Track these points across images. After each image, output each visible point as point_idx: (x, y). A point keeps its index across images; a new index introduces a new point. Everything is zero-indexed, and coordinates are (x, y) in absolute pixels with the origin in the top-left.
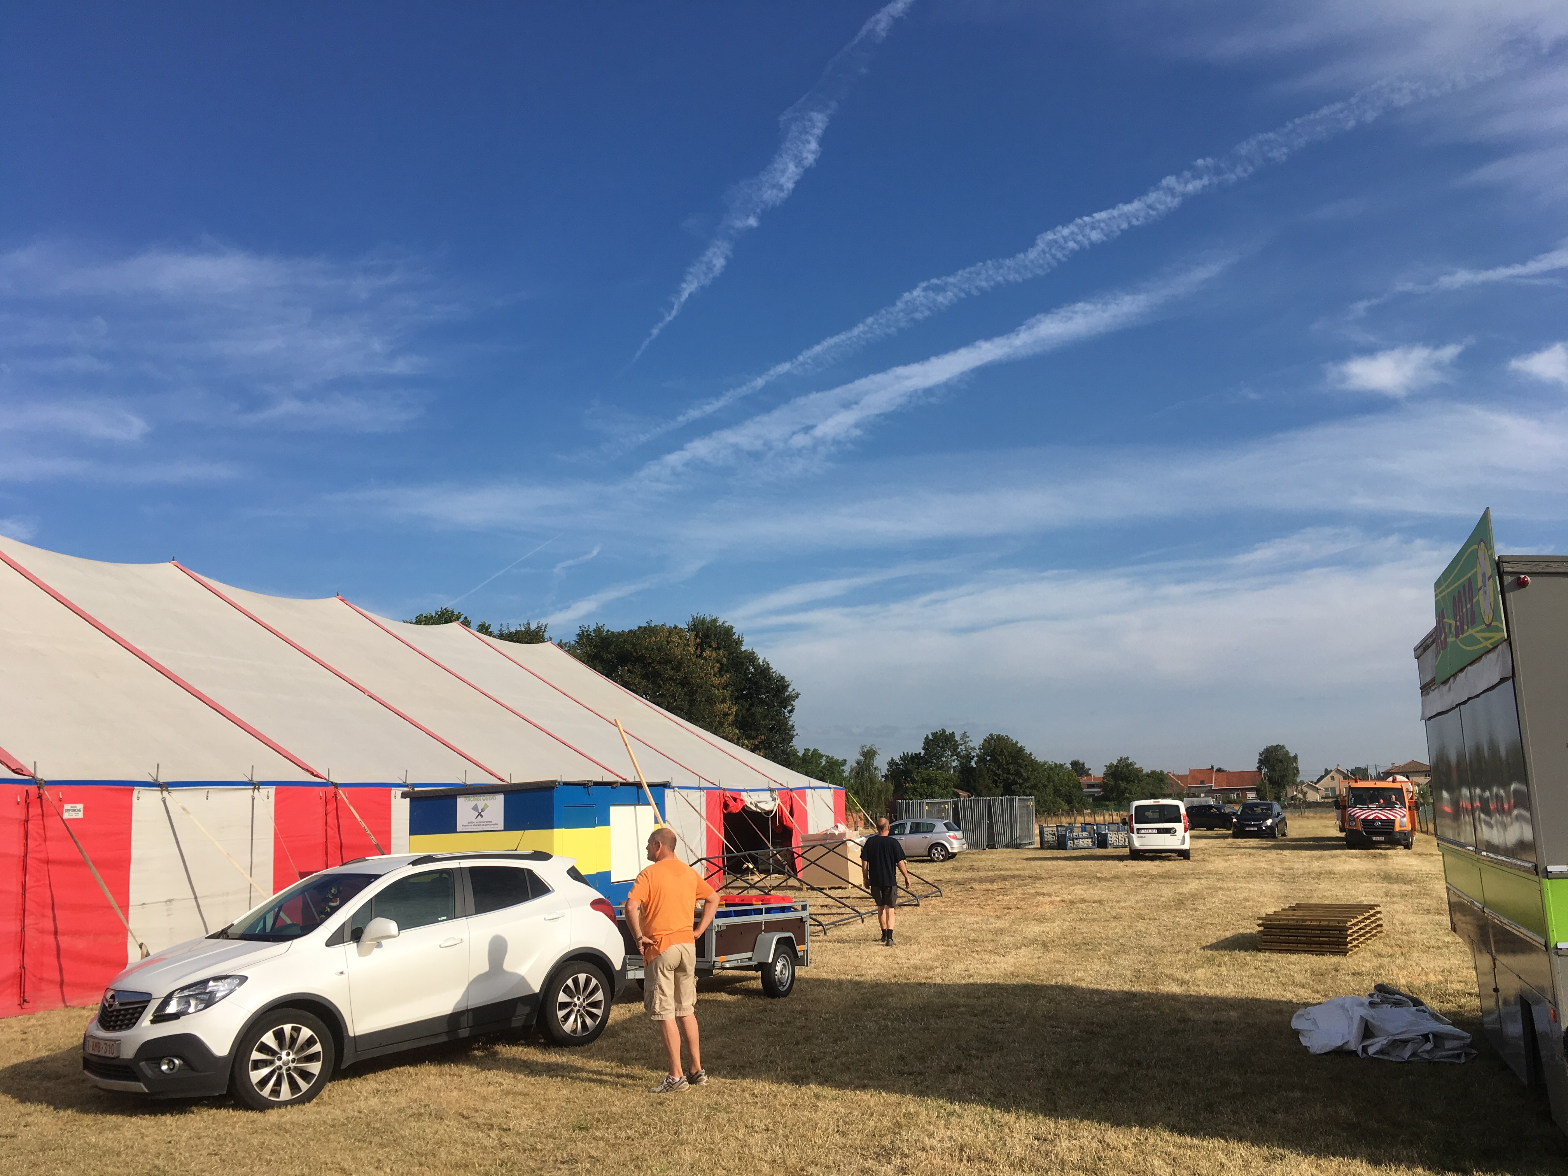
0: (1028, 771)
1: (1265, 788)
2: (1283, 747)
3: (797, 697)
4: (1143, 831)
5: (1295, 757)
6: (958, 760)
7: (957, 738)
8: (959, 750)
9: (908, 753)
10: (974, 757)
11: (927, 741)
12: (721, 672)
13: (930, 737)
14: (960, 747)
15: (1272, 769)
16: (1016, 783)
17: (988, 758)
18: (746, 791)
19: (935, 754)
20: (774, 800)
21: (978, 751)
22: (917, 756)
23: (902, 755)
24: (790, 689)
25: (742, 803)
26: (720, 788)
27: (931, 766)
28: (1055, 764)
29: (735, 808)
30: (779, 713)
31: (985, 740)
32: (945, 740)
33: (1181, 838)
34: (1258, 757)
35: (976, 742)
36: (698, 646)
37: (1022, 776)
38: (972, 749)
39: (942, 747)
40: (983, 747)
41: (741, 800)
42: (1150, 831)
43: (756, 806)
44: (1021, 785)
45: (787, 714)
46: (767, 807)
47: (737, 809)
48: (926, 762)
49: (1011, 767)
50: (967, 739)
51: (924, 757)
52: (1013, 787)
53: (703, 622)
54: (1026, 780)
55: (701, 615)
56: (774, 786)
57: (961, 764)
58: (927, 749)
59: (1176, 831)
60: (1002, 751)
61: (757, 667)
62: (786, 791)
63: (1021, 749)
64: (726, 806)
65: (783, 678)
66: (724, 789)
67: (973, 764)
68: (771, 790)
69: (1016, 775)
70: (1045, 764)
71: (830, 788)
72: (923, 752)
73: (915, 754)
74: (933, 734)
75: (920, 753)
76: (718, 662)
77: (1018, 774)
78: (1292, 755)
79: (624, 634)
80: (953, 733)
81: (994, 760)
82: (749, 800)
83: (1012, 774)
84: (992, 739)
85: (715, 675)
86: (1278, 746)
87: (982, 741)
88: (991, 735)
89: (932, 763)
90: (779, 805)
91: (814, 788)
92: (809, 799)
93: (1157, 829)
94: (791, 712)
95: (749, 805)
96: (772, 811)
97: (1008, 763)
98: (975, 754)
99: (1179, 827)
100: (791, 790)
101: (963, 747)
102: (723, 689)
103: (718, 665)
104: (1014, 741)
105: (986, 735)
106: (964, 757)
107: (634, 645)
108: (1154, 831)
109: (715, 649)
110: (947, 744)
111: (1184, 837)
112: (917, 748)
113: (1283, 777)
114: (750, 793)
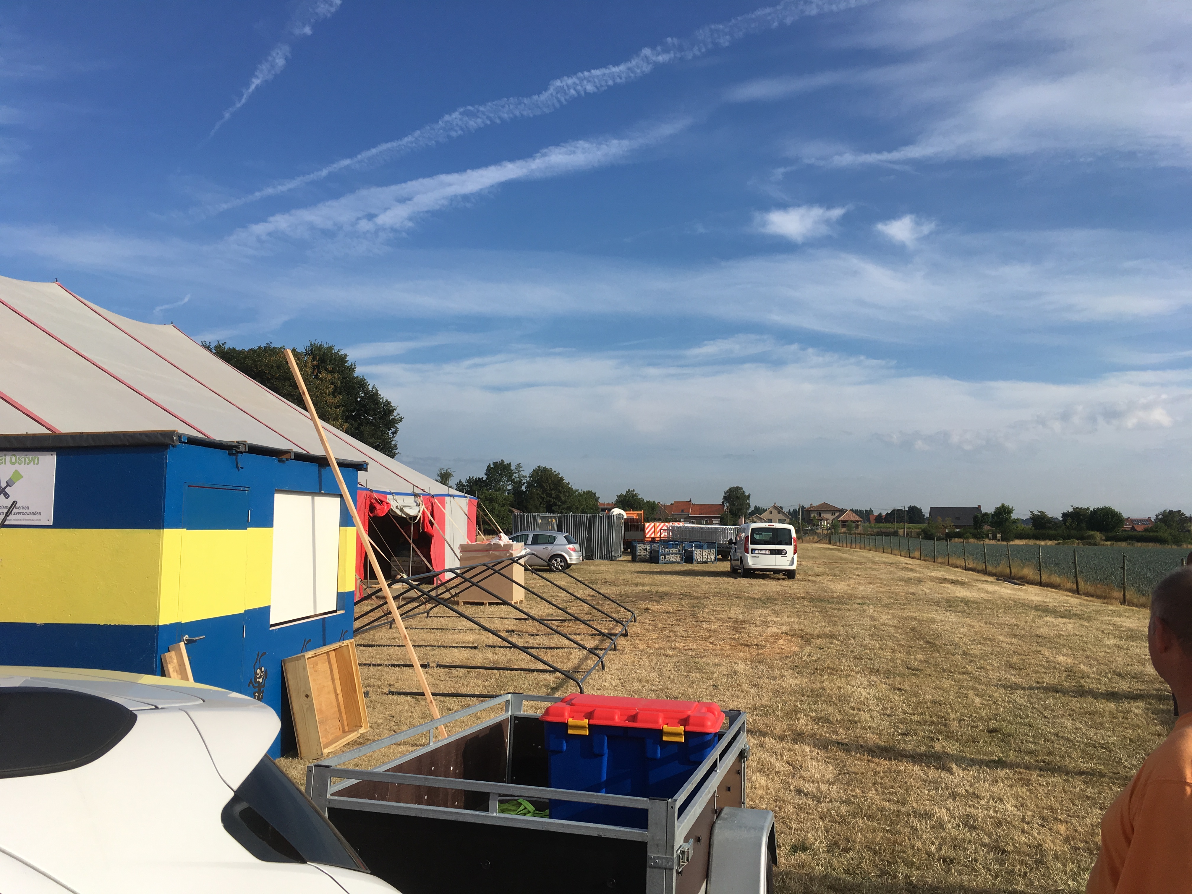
0: (566, 496)
1: (727, 517)
2: (741, 488)
3: (401, 421)
4: (757, 552)
5: (749, 496)
6: (512, 485)
7: (513, 467)
8: (513, 477)
9: (473, 477)
10: (524, 483)
11: (489, 469)
12: (334, 393)
13: (492, 466)
14: (515, 475)
15: (732, 504)
16: (556, 505)
17: (535, 485)
18: (392, 494)
19: (495, 479)
20: (418, 505)
21: (528, 479)
22: (480, 480)
23: (468, 479)
24: (395, 414)
25: (388, 507)
26: (367, 489)
27: (490, 489)
28: (584, 492)
29: (381, 511)
30: (384, 433)
31: (534, 471)
32: (504, 468)
33: (790, 559)
34: (723, 495)
35: (527, 472)
36: (314, 367)
37: (561, 499)
38: (523, 476)
39: (500, 474)
40: (532, 476)
41: (387, 503)
42: (764, 552)
43: (402, 510)
44: (559, 506)
45: (391, 434)
46: (412, 512)
47: (383, 512)
48: (486, 485)
49: (553, 492)
50: (521, 469)
51: (485, 481)
52: (553, 508)
53: (320, 348)
54: (564, 503)
55: (318, 342)
56: (417, 491)
57: (514, 487)
58: (489, 475)
59: (786, 553)
60: (547, 479)
61: (366, 392)
62: (428, 497)
63: (562, 479)
64: (372, 508)
65: (389, 403)
66: (371, 491)
67: (524, 488)
68: (416, 495)
69: (556, 498)
70: (576, 491)
71: (466, 497)
72: (485, 477)
73: (479, 478)
74: (494, 463)
75: (483, 478)
76: (332, 383)
77: (558, 498)
78: (747, 494)
79: (244, 352)
80: (510, 463)
81: (540, 485)
82: (395, 504)
83: (554, 498)
84: (540, 470)
85: (329, 395)
86: (738, 487)
87: (531, 471)
88: (539, 467)
89: (491, 486)
90: (424, 510)
91: (453, 496)
92: (447, 506)
93: (770, 550)
94: (394, 433)
95: (395, 509)
96: (417, 517)
97: (551, 489)
98: (525, 481)
99: (789, 549)
100: (433, 496)
101: (516, 475)
102: (335, 408)
103: (332, 386)
104: (557, 472)
105: (535, 467)
106: (517, 482)
107: (255, 361)
108: (767, 552)
109: (330, 372)
110: (505, 472)
111: (793, 559)
112: (481, 474)
113: (739, 510)
114: (396, 497)
